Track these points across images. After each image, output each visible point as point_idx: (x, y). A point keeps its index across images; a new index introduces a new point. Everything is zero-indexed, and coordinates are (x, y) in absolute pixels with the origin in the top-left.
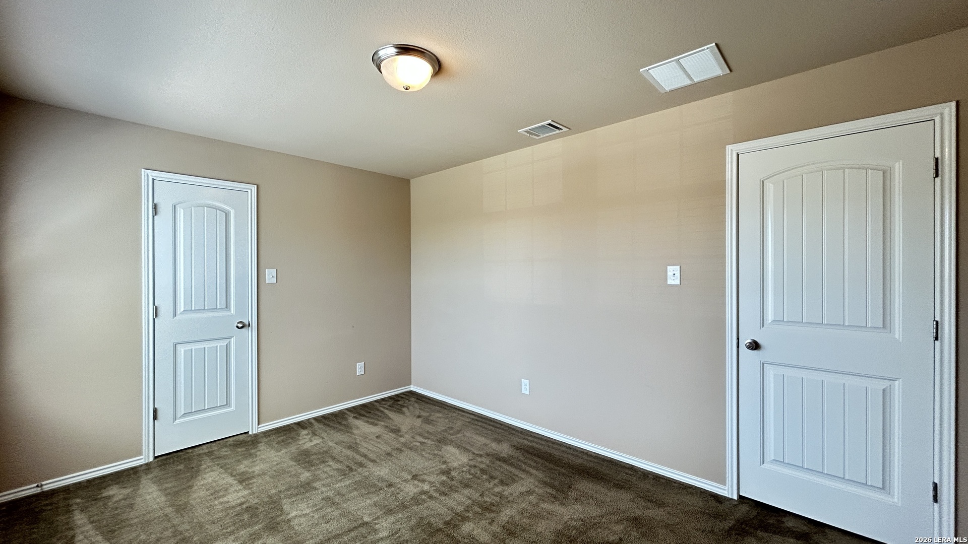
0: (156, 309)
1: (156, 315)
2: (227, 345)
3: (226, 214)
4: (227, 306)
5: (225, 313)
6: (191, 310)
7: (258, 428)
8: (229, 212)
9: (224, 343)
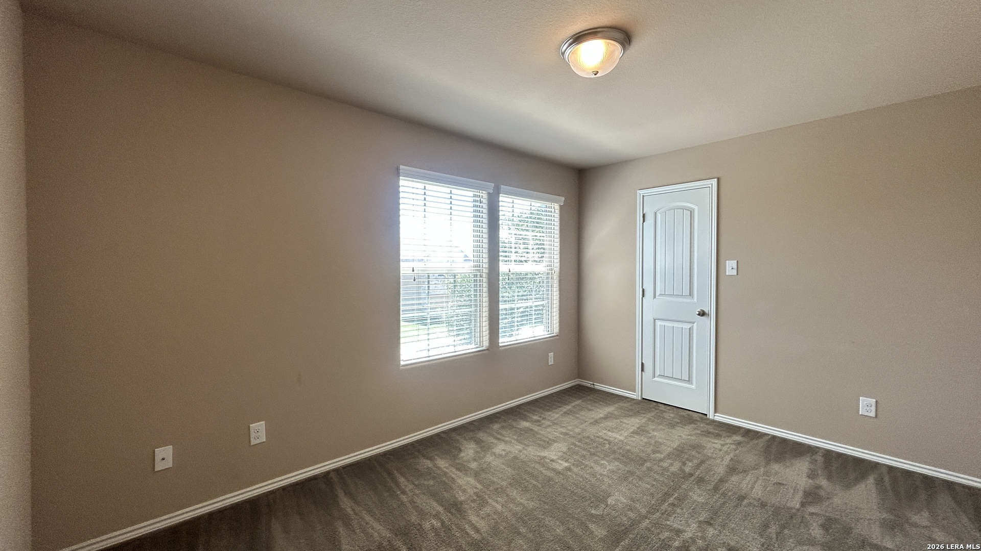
0: (643, 291)
1: (643, 296)
2: (690, 328)
3: (691, 212)
4: (691, 294)
5: (689, 300)
6: (665, 294)
7: (714, 416)
8: (694, 210)
9: (688, 326)
